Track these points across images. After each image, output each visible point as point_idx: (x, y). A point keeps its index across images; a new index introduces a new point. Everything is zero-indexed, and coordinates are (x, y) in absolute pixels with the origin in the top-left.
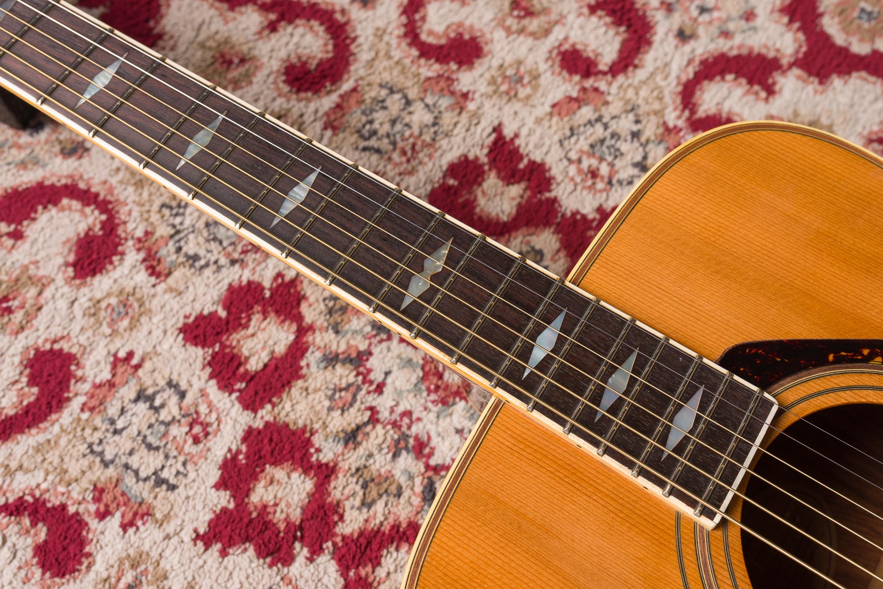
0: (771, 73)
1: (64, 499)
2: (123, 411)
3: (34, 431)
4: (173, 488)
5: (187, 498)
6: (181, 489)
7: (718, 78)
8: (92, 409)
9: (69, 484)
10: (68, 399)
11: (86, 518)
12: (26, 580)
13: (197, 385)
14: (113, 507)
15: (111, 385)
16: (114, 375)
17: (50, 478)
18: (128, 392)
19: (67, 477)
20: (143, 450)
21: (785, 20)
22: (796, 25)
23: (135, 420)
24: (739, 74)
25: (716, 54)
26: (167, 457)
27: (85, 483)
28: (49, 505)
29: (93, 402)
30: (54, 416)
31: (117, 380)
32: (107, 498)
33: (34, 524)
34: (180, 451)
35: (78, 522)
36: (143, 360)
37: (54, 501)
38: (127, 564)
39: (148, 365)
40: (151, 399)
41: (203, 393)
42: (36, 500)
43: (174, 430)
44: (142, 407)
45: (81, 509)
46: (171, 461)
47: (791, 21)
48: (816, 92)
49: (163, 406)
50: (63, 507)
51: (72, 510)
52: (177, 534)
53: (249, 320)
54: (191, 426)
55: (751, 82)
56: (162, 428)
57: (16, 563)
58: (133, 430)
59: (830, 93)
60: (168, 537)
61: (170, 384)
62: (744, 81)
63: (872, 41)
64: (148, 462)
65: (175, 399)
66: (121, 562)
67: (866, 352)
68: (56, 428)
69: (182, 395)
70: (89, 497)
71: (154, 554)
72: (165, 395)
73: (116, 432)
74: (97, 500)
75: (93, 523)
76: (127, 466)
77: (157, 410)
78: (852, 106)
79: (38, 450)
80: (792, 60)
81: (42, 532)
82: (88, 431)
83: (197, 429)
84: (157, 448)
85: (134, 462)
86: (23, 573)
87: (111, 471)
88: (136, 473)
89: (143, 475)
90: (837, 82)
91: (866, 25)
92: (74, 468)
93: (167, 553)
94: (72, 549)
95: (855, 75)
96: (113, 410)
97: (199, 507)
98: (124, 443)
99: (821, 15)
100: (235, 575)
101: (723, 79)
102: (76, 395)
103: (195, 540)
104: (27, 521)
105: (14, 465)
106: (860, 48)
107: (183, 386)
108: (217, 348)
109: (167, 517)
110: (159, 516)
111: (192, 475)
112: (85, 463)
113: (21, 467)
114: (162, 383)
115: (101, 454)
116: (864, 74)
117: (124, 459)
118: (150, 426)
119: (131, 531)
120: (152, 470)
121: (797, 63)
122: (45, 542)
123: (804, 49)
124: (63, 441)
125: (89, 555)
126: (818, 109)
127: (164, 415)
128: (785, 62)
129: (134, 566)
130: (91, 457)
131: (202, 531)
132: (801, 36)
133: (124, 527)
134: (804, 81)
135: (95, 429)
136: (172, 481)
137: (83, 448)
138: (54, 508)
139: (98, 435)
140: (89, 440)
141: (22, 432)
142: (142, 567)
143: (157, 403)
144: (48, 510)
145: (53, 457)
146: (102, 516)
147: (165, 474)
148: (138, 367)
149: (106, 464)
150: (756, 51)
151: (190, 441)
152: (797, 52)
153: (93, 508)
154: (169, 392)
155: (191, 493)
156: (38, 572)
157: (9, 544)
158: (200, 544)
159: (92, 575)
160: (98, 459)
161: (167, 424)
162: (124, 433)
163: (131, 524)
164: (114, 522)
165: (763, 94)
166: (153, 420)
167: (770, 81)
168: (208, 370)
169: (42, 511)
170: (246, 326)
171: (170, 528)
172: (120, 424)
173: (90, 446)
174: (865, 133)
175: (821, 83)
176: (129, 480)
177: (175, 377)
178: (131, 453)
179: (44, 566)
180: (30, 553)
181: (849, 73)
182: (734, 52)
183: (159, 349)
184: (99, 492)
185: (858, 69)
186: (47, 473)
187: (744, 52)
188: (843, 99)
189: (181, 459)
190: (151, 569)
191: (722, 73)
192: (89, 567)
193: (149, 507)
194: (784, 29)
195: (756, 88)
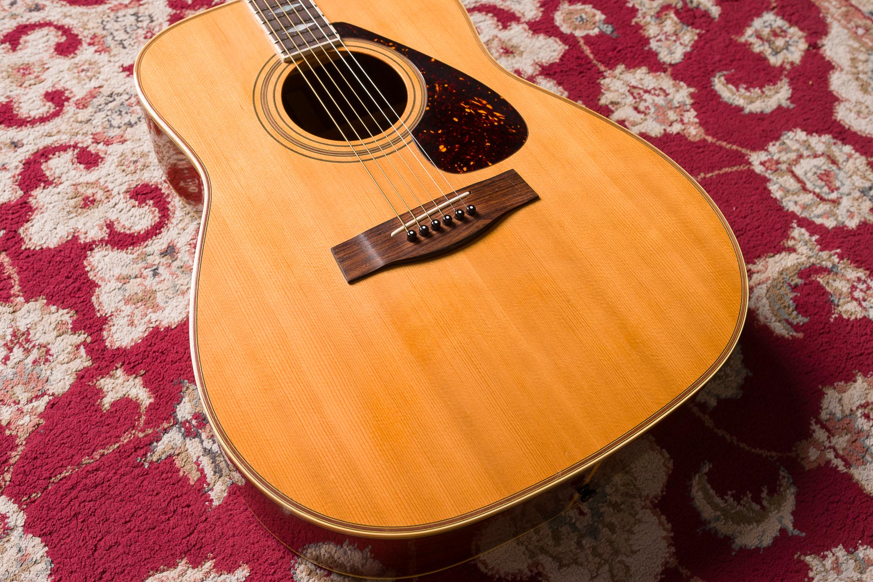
0: (511, 21)
1: (79, 33)
2: (125, 16)
3: (84, 7)
4: (124, 48)
5: (127, 53)
6: (127, 50)
7: (484, 13)
8: (112, 10)
9: (85, 29)
10: (106, 3)
11: (84, 43)
12: (47, 51)
13: (160, 20)
14: (96, 43)
15: (126, 6)
16: (130, 3)
17: (79, 24)
18: (131, 11)
19: (86, 27)
20: (122, 31)
21: (538, 5)
22: (542, 9)
23: (127, 21)
24: (495, 15)
25: (491, 4)
26: (130, 38)
27: (92, 32)
28: (72, 32)
29: (115, 8)
30: (96, 6)
31: (130, 6)
32: (96, 40)
33: (62, 35)
34: (136, 38)
35: (80, 42)
36: (145, 4)
37: (75, 32)
38: (88, 62)
39: (146, 6)
40: (138, 17)
41: (161, 25)
42: (69, 28)
43: (140, 31)
44: (134, 18)
45: (84, 39)
46: (131, 39)
47: (541, 6)
48: (527, 36)
49: (141, 21)
50: (77, 35)
51: (80, 37)
52: (115, 62)
53: (199, 9)
54: (147, 32)
55: (498, 21)
56: (135, 28)
57: (46, 44)
58: (124, 24)
59: (534, 40)
60: (110, 61)
61: (150, 16)
62: (496, 19)
63: (575, 29)
64: (120, 36)
65: (148, 21)
66: (86, 61)
67: (391, 44)
68: (94, 10)
69: (152, 21)
70: (90, 36)
71: (100, 65)
72: (145, 18)
73: (116, 21)
74: (91, 39)
75: (85, 45)
76: (112, 34)
77: (138, 21)
78: (540, 48)
79: (81, 13)
80: (527, 21)
81: (64, 39)
82: (106, 16)
83: (149, 35)
84: (128, 33)
85: (115, 33)
86: (46, 48)
87: (104, 33)
88: (114, 37)
89: (116, 38)
90: (542, 37)
91: (577, 23)
92: (90, 25)
93: (105, 67)
94: (71, 49)
95: (553, 38)
96: (120, 14)
97: (130, 58)
98: (117, 26)
99: (558, 10)
100: (126, 85)
101: (487, 14)
102: (110, 3)
103: (119, 67)
104: (60, 33)
105: (68, 14)
106: (565, 29)
107: (155, 18)
108: (178, 12)
109: (115, 55)
110: (112, 54)
111: (135, 47)
112: (96, 25)
113: (70, 16)
114: (147, 13)
115: (105, 26)
116: (558, 40)
117: (112, 31)
118: (131, 25)
119: (98, 54)
120: (120, 39)
121: (527, 23)
122: (62, 43)
123: (537, 20)
124: (93, 15)
125: (76, 54)
126: (522, 44)
127: (140, 24)
128: (523, 20)
129: (90, 64)
130: (100, 24)
131: (125, 66)
132: (540, 14)
133: (96, 51)
134: (525, 30)
135: (109, 17)
136: (126, 45)
137: (100, 21)
138: (74, 34)
139: (108, 19)
140: (104, 19)
141: (79, 6)
142: (93, 66)
143: (140, 19)
144: (71, 34)
145: (85, 19)
146: (90, 44)
147: (125, 43)
148: (141, 5)
149: (104, 29)
150: (512, 11)
151: (143, 36)
152: (533, 19)
153: (88, 40)
154: (147, 18)
155: (130, 52)
156: (52, 50)
157: (48, 37)
158: (121, 69)
159: (72, 60)
160: (102, 26)
161: (138, 28)
162: (119, 23)
163: (100, 52)
164: (93, 49)
165: (501, 27)
166: (134, 24)
167: (509, 24)
168: (169, 17)
169: (68, 33)
170: (196, 10)
171: (112, 59)
172: (119, 19)
173: (103, 21)
174: (537, 61)
175: (533, 34)
176: (109, 38)
177: (153, 15)
178: (117, 30)
179: (56, 49)
180: (54, 43)
181: (550, 36)
182: (502, 7)
183: (154, 3)
184: (95, 36)
185: (556, 36)
186: (79, 22)
187: (506, 9)
188: (538, 44)
189: (135, 41)
190: (96, 68)
191: (488, 12)
192: (73, 57)
193: (111, 50)
194: (534, 8)
195: (500, 24)
